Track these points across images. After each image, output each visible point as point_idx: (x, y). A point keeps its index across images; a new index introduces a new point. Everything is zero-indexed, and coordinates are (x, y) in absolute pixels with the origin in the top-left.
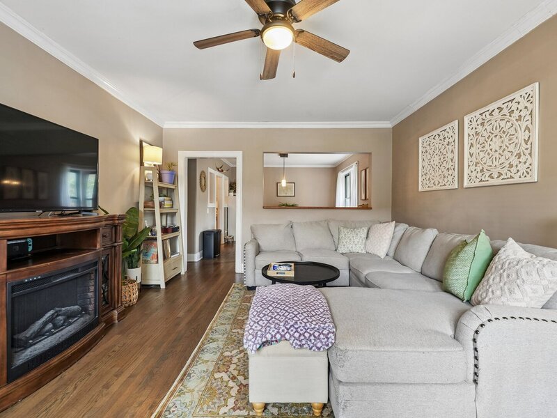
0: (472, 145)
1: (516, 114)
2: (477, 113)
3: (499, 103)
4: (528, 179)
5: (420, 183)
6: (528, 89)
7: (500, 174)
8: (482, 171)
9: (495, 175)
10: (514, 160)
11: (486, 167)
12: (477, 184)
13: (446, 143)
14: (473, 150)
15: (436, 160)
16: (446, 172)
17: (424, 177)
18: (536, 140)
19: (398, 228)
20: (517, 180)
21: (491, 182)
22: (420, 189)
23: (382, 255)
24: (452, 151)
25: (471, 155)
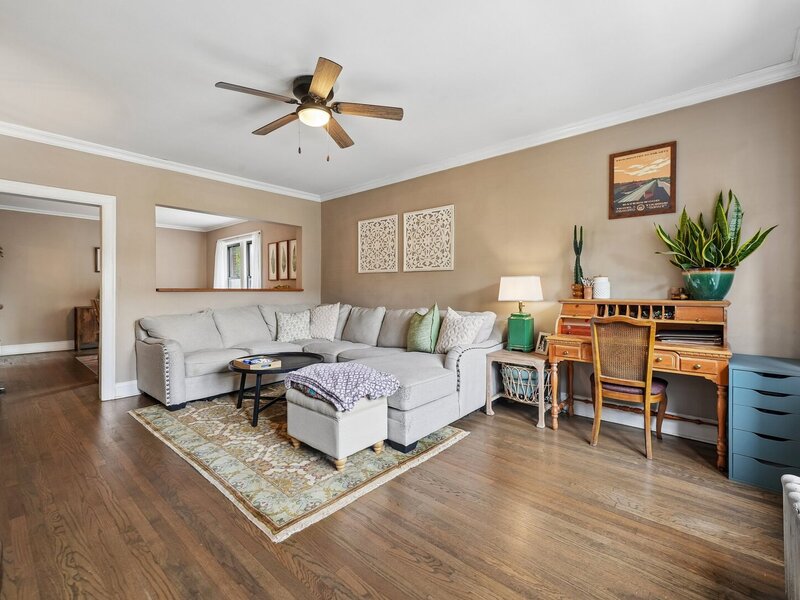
0: (409, 238)
1: (441, 222)
2: (414, 214)
3: (430, 211)
4: (448, 268)
5: (360, 265)
6: (448, 207)
7: (431, 263)
8: (418, 259)
9: (428, 263)
10: (440, 254)
11: (420, 257)
12: (414, 269)
13: (386, 232)
14: (410, 242)
15: (377, 246)
16: (387, 257)
17: (364, 259)
18: (452, 241)
19: (342, 310)
20: (441, 268)
21: (425, 268)
22: (360, 271)
23: (332, 338)
24: (393, 240)
25: (409, 246)
